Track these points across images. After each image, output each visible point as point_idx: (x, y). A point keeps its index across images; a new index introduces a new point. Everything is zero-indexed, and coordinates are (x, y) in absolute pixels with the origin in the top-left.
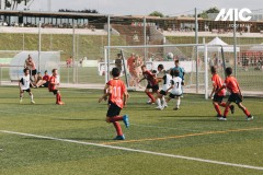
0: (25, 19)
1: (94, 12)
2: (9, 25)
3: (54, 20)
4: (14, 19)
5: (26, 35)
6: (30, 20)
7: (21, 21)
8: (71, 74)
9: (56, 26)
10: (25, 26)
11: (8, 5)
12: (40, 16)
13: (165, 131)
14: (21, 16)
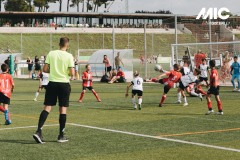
0: (105, 20)
1: (168, 12)
2: (90, 26)
3: (131, 20)
4: (95, 21)
5: (105, 34)
6: (109, 21)
7: (101, 22)
8: (143, 70)
9: (133, 26)
10: (106, 26)
11: (90, 8)
12: (119, 17)
13: (222, 123)
14: (101, 18)
